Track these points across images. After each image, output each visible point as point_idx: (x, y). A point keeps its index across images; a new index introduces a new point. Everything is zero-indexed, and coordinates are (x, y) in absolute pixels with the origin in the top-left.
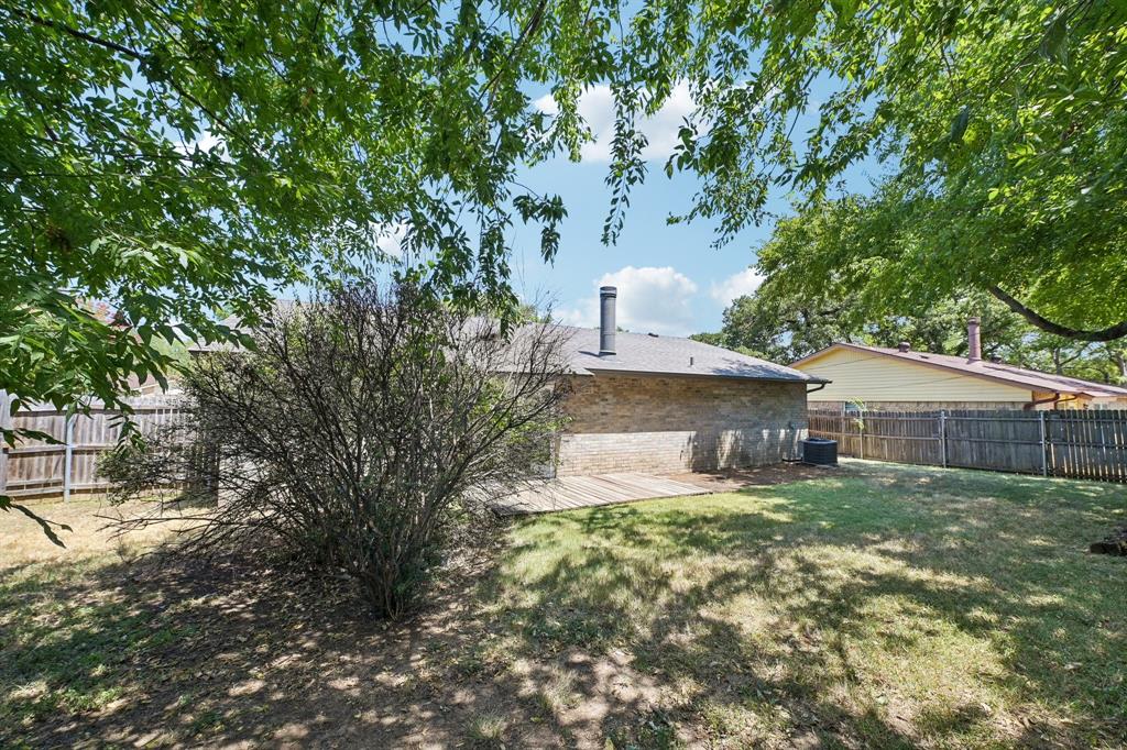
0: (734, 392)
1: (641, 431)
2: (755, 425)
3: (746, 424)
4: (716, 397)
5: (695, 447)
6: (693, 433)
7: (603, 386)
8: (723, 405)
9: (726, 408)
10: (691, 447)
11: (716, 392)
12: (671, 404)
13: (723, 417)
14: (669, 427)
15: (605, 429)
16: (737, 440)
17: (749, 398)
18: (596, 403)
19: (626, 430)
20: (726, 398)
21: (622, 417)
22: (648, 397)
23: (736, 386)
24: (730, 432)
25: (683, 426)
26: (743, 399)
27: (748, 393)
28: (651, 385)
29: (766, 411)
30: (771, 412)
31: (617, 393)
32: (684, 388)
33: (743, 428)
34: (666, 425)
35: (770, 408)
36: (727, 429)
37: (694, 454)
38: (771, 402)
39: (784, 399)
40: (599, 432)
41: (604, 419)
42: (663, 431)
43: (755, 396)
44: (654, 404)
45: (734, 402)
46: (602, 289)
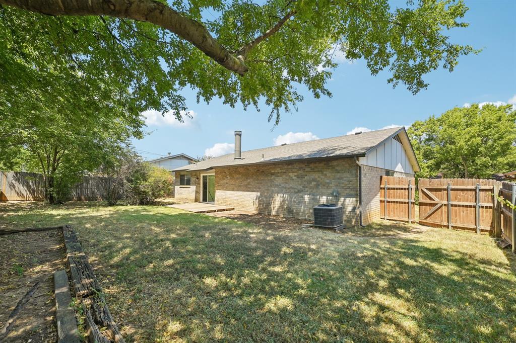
0: (284, 171)
1: (238, 191)
2: (299, 191)
3: (292, 190)
4: (273, 174)
5: (259, 201)
6: (259, 194)
7: (227, 172)
8: (277, 179)
9: (279, 180)
10: (257, 200)
11: (273, 171)
12: (249, 179)
13: (277, 186)
14: (249, 190)
15: (227, 189)
16: (284, 201)
17: (296, 174)
18: (224, 179)
19: (233, 190)
20: (279, 174)
21: (232, 184)
22: (240, 176)
23: (285, 167)
24: (280, 195)
25: (255, 189)
26: (291, 174)
27: (294, 170)
28: (241, 170)
29: (310, 182)
30: (313, 183)
31: (231, 174)
32: (256, 171)
33: (290, 193)
34: (247, 188)
35: (314, 180)
36: (278, 193)
37: (259, 204)
38: (315, 176)
39: (328, 173)
40: (225, 190)
41: (227, 185)
42: (246, 191)
43: (300, 172)
44: (243, 179)
45: (284, 176)
46: (236, 132)
